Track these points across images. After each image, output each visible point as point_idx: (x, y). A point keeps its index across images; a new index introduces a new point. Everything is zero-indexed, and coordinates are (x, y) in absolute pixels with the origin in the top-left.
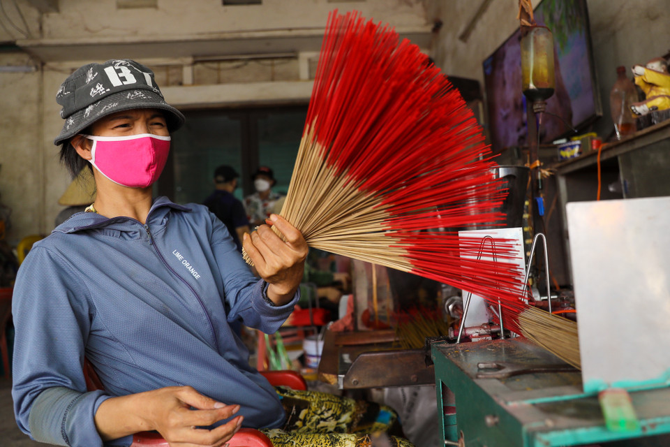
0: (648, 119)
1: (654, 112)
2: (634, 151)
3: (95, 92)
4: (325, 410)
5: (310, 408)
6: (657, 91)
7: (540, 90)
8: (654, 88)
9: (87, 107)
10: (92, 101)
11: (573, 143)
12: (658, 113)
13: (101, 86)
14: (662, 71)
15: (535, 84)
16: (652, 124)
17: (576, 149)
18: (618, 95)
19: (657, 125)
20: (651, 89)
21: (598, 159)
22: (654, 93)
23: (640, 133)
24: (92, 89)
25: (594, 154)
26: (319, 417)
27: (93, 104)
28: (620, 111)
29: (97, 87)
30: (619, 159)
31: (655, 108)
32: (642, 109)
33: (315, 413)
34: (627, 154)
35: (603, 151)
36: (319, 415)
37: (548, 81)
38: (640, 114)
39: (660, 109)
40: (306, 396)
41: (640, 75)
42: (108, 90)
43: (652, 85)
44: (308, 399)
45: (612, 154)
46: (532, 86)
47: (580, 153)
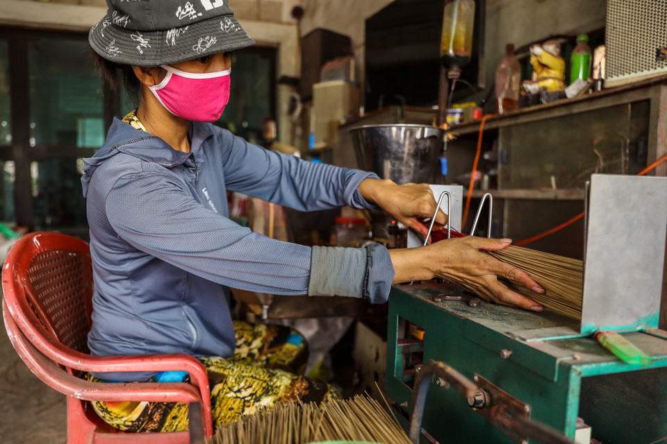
0: (537, 98)
1: (544, 93)
2: (517, 125)
3: (183, 13)
4: (243, 388)
5: (226, 383)
6: (548, 72)
7: (457, 57)
8: (546, 69)
9: (170, 30)
10: (178, 25)
11: (454, 110)
12: (547, 94)
13: (192, 6)
14: (555, 53)
15: (455, 50)
16: (539, 102)
17: (457, 117)
18: (504, 72)
19: (545, 104)
20: (543, 70)
21: (482, 128)
22: (545, 74)
23: (527, 109)
24: (180, 8)
25: (477, 123)
26: (234, 395)
27: (177, 28)
28: (504, 86)
29: (186, 7)
30: (501, 131)
31: (545, 88)
32: (532, 88)
33: (230, 389)
34: (509, 127)
35: (488, 121)
36: (235, 392)
37: (466, 50)
38: (530, 92)
39: (549, 90)
40: (225, 369)
41: (536, 55)
42: (200, 14)
43: (544, 66)
44: (226, 373)
45: (494, 125)
46: (451, 52)
47: (461, 120)
